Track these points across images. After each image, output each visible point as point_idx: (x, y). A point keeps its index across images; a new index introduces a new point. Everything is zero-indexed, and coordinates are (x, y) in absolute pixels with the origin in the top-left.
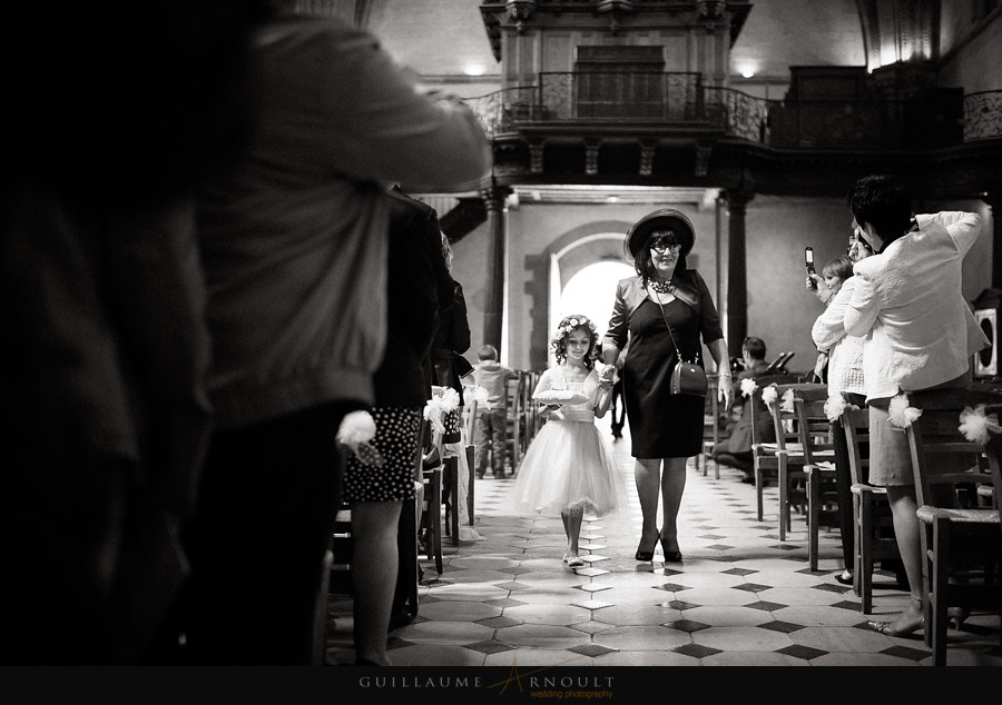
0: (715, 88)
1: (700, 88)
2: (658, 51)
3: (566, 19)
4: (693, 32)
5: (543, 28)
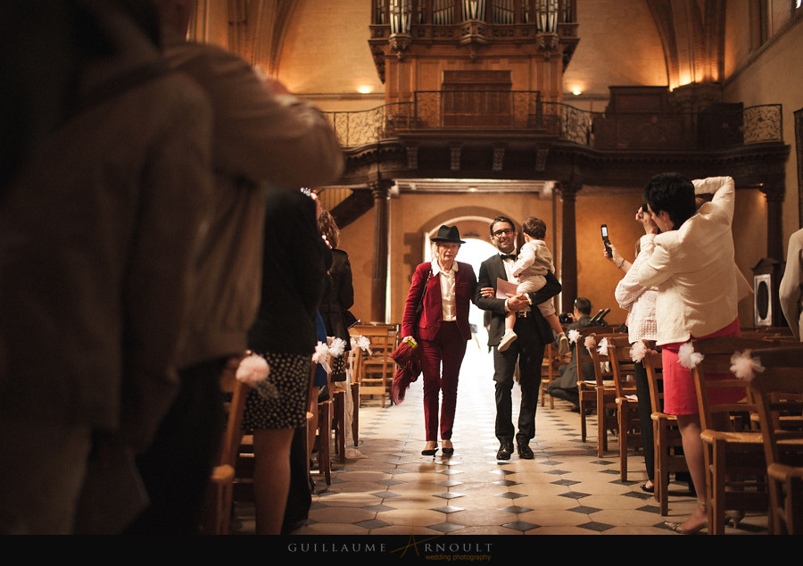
0: (551, 103)
1: (539, 103)
2: (507, 73)
3: (436, 50)
4: (534, 60)
5: (417, 57)
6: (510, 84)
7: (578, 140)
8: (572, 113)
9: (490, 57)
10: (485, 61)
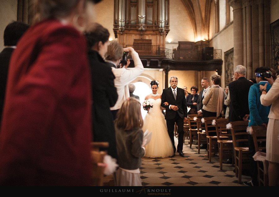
0: (163, 48)
1: (159, 48)
2: (151, 40)
3: (131, 32)
4: (158, 35)
5: (126, 34)
6: (151, 43)
7: (169, 58)
8: (168, 50)
9: (146, 34)
10: (145, 35)
